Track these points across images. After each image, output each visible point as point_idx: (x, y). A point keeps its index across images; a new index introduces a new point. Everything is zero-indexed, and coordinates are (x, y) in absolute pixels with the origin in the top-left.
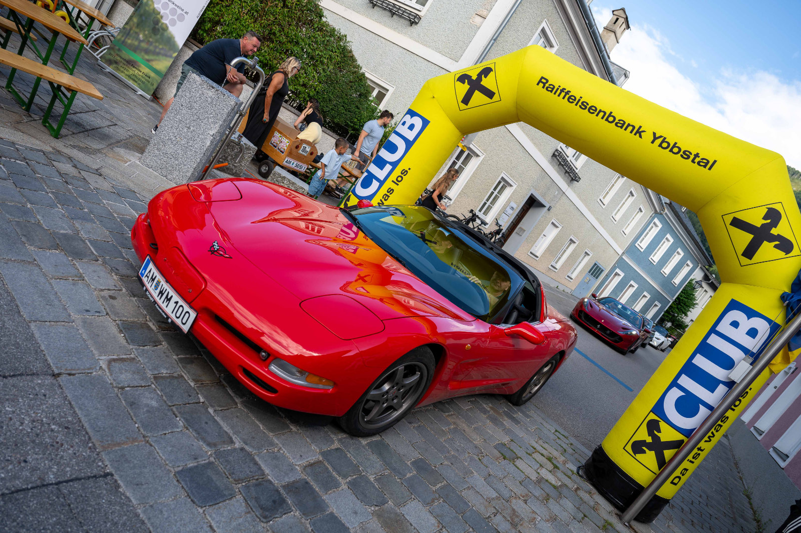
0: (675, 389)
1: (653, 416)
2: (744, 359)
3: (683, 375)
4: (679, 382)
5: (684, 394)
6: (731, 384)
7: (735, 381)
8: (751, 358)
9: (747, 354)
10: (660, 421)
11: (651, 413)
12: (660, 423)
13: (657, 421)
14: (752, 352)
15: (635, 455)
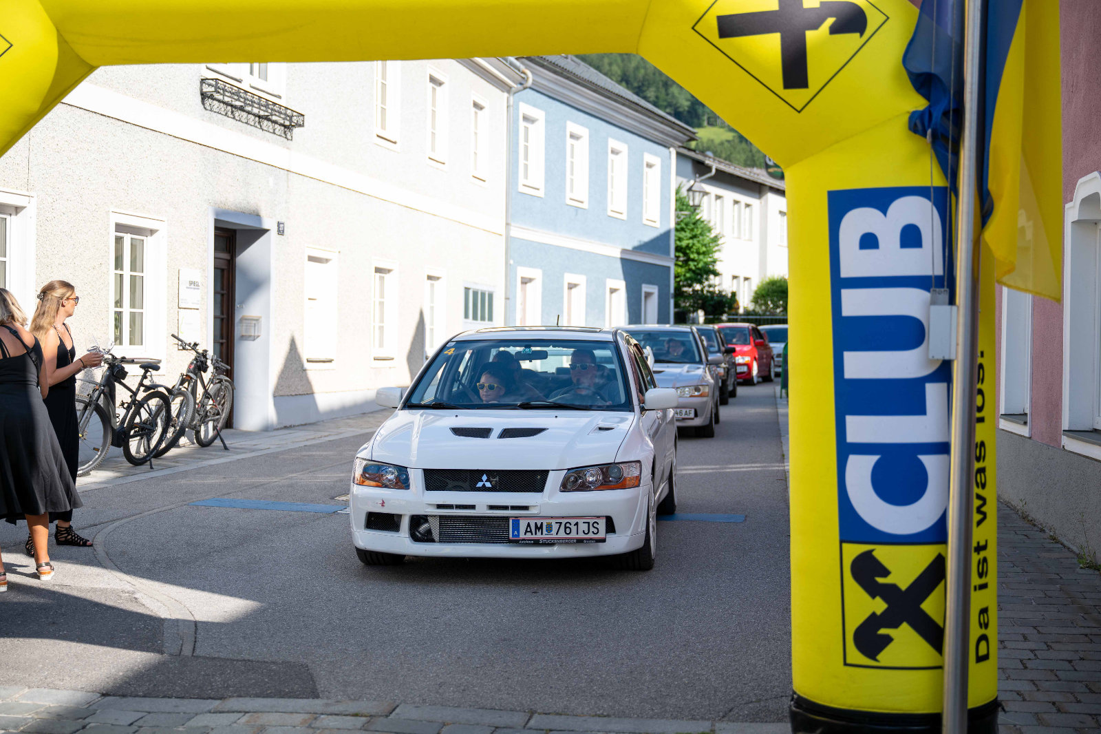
0: (854, 461)
1: (853, 551)
2: (933, 302)
3: (850, 419)
4: (851, 438)
5: (875, 458)
6: (943, 372)
7: (947, 358)
8: (942, 290)
9: (932, 287)
10: (873, 550)
11: (844, 545)
12: (874, 553)
13: (868, 554)
14: (937, 277)
15: (877, 660)
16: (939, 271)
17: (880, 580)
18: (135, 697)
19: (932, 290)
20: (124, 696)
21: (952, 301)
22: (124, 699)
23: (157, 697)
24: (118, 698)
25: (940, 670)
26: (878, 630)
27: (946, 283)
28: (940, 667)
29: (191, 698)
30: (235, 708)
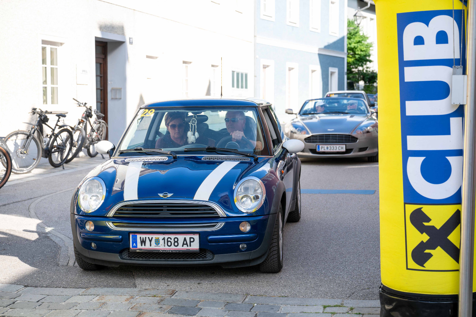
0: (411, 160)
1: (411, 208)
2: (454, 74)
3: (409, 138)
4: (410, 148)
5: (423, 158)
6: (460, 112)
7: (461, 104)
8: (459, 66)
9: (453, 65)
10: (422, 208)
11: (406, 205)
12: (422, 210)
13: (419, 211)
14: (456, 59)
15: (424, 267)
16: (457, 56)
17: (426, 224)
18: (42, 287)
19: (453, 66)
20: (36, 287)
21: (464, 73)
22: (36, 289)
23: (53, 287)
24: (33, 288)
25: (457, 272)
26: (424, 251)
27: (461, 63)
28: (458, 270)
29: (70, 288)
30: (92, 293)
